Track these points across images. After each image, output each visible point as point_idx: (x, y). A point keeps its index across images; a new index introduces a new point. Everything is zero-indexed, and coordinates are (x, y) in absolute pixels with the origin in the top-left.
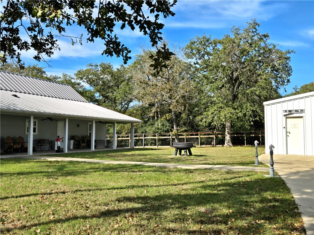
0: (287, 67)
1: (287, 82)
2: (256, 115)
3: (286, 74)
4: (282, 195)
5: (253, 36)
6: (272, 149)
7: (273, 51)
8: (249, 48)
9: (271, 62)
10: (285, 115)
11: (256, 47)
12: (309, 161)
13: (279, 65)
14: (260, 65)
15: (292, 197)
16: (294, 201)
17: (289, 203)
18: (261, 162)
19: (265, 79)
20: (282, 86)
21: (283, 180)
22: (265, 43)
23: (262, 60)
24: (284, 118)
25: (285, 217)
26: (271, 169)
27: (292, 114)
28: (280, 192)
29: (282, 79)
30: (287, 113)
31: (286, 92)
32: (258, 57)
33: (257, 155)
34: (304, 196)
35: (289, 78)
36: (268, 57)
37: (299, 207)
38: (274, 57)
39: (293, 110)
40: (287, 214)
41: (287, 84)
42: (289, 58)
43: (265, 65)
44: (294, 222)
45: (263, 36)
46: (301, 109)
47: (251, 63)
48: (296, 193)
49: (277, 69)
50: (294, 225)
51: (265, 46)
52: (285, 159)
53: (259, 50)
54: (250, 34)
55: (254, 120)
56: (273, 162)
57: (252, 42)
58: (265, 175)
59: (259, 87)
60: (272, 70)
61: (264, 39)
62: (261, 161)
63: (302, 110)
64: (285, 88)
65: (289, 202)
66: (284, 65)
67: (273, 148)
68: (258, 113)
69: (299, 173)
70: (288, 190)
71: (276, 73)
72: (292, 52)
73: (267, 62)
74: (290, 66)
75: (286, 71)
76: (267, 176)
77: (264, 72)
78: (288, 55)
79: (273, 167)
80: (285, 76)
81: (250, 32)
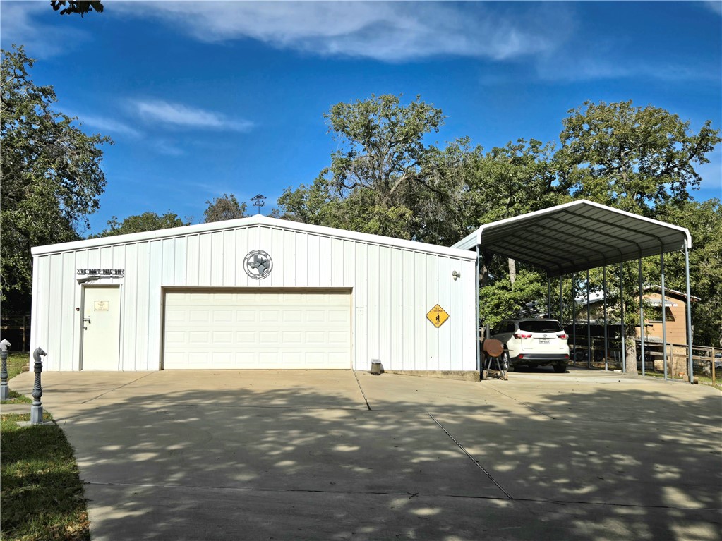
0: (93, 172)
1: (93, 206)
2: (15, 278)
3: (91, 189)
4: (52, 464)
5: (15, 86)
6: (40, 359)
7: (64, 130)
8: (5, 114)
9: (58, 156)
10: (81, 281)
11: (22, 113)
12: (126, 382)
13: (77, 166)
14: (31, 157)
15: (75, 466)
16: (77, 476)
17: (65, 481)
18: (15, 392)
19: (41, 194)
20: (80, 214)
21: (61, 431)
22: (44, 109)
23: (37, 146)
24: (79, 287)
25: (48, 515)
26: (34, 407)
27: (97, 279)
28: (48, 458)
29: (83, 198)
30: (85, 276)
31: (89, 228)
32: (25, 138)
33: (4, 376)
34: (102, 461)
35: (97, 197)
36: (50, 143)
37: (85, 487)
38: (65, 144)
39: (99, 270)
40: (55, 508)
41: (93, 211)
42: (100, 152)
43: (41, 160)
44: (66, 522)
45: (40, 91)
46: (117, 268)
47: (8, 151)
48: (84, 457)
49: (72, 173)
50: (65, 530)
51: (44, 114)
52: (73, 382)
53: (29, 123)
54: (9, 79)
55: (8, 289)
56: (40, 390)
57: (13, 101)
58: (17, 423)
59: (25, 212)
60: (58, 174)
61: (43, 97)
62: (15, 390)
63: (119, 271)
64: (88, 220)
65: (64, 478)
66: (89, 168)
67: (42, 356)
68: (20, 273)
69: (101, 411)
70: (68, 452)
71: (69, 182)
72: (107, 140)
73: (47, 155)
74: (101, 171)
75: (91, 181)
76: (22, 424)
77: (40, 175)
78: (97, 146)
79: (39, 401)
80: (89, 193)
81: (8, 74)
